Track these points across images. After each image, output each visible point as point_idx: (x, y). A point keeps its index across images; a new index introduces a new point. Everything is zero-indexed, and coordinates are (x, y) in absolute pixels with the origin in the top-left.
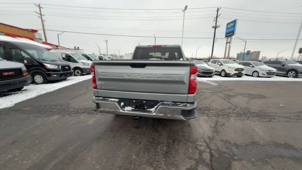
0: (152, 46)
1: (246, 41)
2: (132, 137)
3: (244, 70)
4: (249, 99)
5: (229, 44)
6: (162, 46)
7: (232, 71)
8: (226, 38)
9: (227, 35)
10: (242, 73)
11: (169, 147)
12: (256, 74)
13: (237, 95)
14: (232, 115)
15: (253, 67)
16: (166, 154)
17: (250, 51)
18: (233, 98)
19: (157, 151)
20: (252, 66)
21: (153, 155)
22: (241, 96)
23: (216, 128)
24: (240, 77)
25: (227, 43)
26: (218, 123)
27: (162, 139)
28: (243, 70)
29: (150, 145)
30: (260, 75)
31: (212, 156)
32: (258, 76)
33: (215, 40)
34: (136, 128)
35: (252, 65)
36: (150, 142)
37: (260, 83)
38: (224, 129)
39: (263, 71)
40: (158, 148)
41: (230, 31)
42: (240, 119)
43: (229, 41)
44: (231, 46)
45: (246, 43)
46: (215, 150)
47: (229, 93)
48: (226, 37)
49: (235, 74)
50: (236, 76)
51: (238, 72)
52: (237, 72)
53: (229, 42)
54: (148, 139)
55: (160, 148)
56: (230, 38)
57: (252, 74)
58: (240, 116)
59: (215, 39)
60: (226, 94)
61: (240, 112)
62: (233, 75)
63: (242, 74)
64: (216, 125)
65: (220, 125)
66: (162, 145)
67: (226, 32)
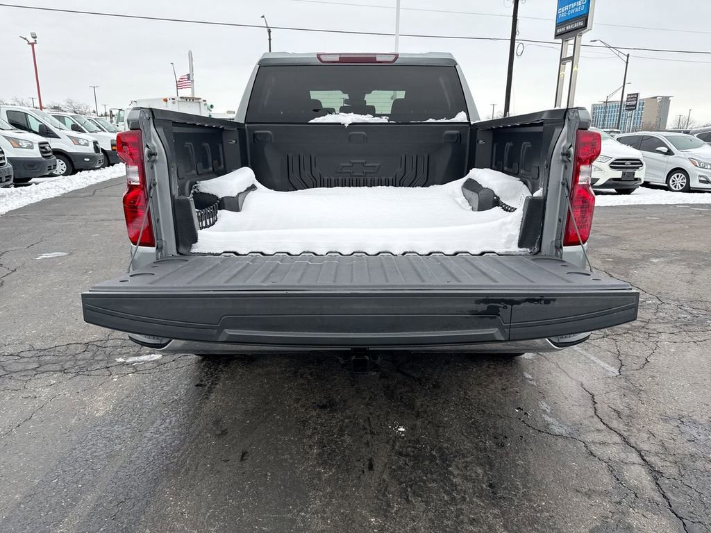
0: (337, 58)
1: (628, 56)
2: (321, 445)
3: (641, 163)
4: (692, 270)
5: (569, 64)
6: (378, 59)
7: (601, 170)
8: (560, 41)
9: (563, 29)
10: (636, 176)
11: (492, 467)
12: (679, 180)
13: (645, 258)
14: (660, 327)
15: (669, 153)
16: (493, 492)
17: (637, 94)
18: (636, 269)
19: (454, 485)
20: (664, 149)
21: (446, 504)
22: (662, 259)
23: (627, 379)
24: (628, 191)
25: (563, 61)
26: (628, 362)
27: (448, 440)
28: (637, 164)
29: (413, 467)
30: (695, 183)
31: (656, 474)
32: (688, 189)
33: (518, 48)
34: (323, 407)
35: (664, 145)
36: (407, 455)
37: (700, 213)
38: (653, 377)
39: (704, 168)
40: (451, 473)
41: (573, 11)
42: (688, 339)
43: (570, 54)
44: (576, 71)
45: (627, 63)
46: (657, 454)
47: (615, 251)
48: (557, 36)
49: (611, 183)
50: (613, 190)
51: (624, 174)
52: (618, 174)
53: (572, 58)
54: (393, 446)
55: (456, 472)
56: (572, 42)
57: (667, 181)
58: (686, 328)
59: (516, 45)
60: (609, 256)
61: (680, 315)
62: (603, 186)
63: (636, 179)
64: (623, 369)
65: (637, 367)
66: (460, 461)
67: (558, 14)
